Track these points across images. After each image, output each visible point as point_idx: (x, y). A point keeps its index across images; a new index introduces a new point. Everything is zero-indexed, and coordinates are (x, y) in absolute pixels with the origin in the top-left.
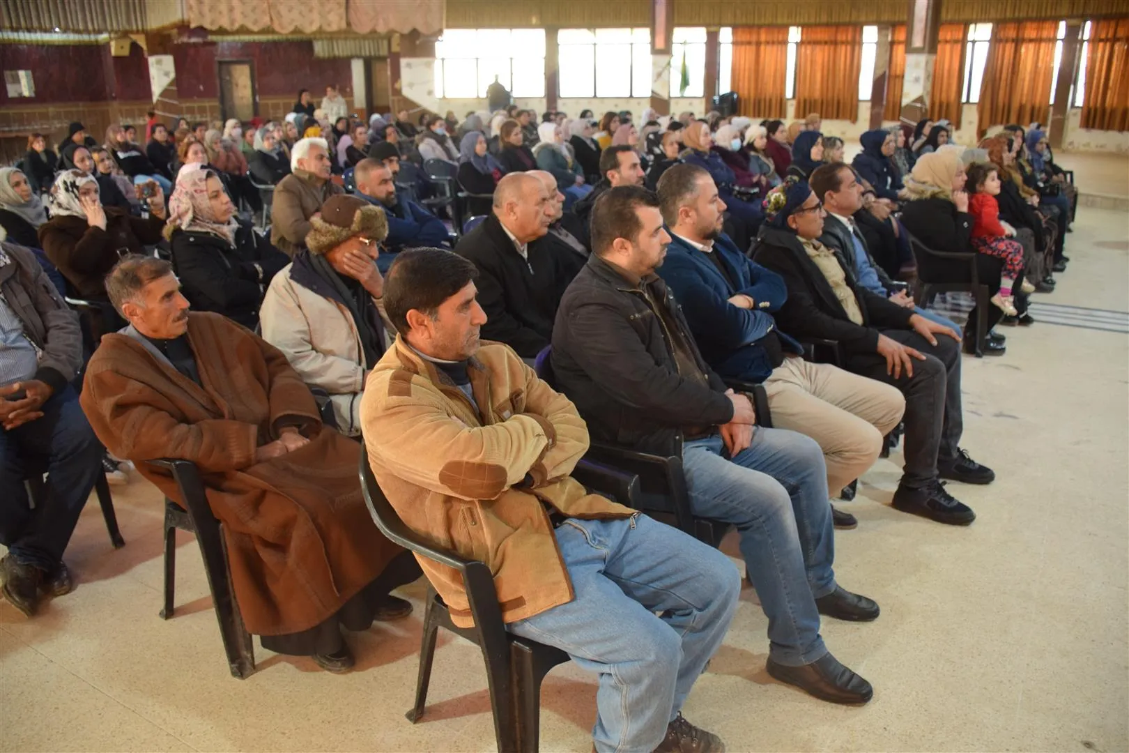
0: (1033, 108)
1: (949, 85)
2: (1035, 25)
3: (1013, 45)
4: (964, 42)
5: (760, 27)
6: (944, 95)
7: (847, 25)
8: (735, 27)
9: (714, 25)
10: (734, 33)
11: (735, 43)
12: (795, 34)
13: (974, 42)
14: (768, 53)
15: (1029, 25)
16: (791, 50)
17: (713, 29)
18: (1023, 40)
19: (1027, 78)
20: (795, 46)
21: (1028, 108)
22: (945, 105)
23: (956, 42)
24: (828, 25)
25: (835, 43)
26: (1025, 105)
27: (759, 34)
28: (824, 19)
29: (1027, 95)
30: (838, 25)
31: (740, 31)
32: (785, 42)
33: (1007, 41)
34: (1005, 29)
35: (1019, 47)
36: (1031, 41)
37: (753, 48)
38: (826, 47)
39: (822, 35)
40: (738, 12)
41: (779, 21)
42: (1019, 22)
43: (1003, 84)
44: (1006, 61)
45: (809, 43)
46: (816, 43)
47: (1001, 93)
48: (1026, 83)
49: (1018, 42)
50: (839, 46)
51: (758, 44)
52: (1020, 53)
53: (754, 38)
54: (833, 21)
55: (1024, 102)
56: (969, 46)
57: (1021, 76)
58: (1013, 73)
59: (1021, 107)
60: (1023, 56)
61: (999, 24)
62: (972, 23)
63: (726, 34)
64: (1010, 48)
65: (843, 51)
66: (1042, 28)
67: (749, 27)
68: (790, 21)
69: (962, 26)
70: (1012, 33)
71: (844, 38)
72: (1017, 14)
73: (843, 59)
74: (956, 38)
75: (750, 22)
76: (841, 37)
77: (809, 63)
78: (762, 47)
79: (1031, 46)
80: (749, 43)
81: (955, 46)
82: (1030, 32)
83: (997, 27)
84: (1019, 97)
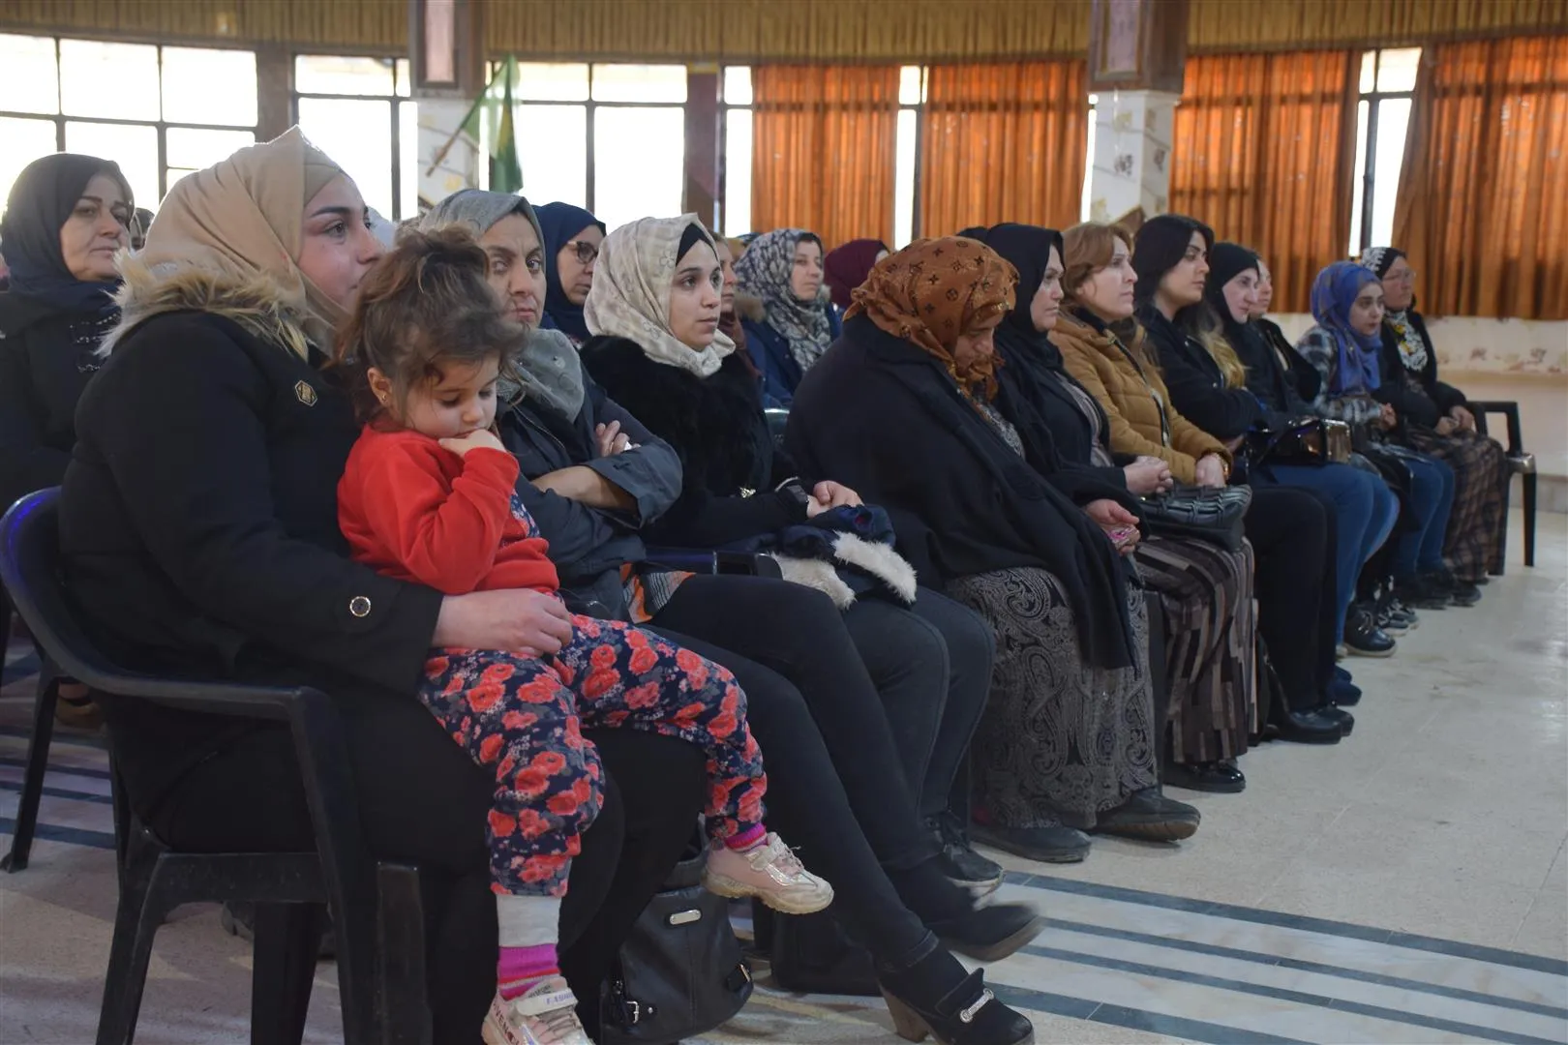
0: (1540, 268)
1: (1313, 214)
2: (1536, 47)
3: (1479, 101)
4: (1347, 97)
5: (824, 64)
6: (1300, 239)
7: (1045, 59)
8: (759, 66)
9: (708, 58)
10: (756, 80)
11: (759, 107)
12: (912, 85)
13: (1374, 98)
14: (846, 133)
15: (1519, 47)
16: (906, 125)
17: (702, 68)
18: (1506, 89)
19: (1521, 188)
20: (912, 115)
21: (1527, 269)
22: (1303, 264)
23: (1326, 98)
24: (994, 60)
25: (1017, 107)
26: (1518, 261)
27: (822, 83)
28: (986, 45)
29: (1522, 234)
30: (1022, 60)
31: (773, 72)
32: (889, 106)
33: (1462, 91)
34: (1454, 61)
35: (1494, 108)
36: (1526, 89)
37: (808, 119)
38: (994, 118)
39: (983, 85)
40: (767, 23)
41: (873, 49)
42: (1493, 42)
43: (1455, 206)
44: (1460, 146)
45: (950, 107)
46: (971, 107)
47: (1453, 229)
48: (1519, 201)
49: (1491, 93)
50: (1026, 118)
51: (821, 109)
52: (1500, 120)
53: (810, 95)
54: (1010, 48)
55: (1514, 253)
56: (1363, 107)
57: (1503, 183)
58: (1481, 176)
59: (1508, 268)
60: (1506, 133)
61: (1438, 48)
62: (1368, 49)
63: (738, 84)
64: (1469, 110)
65: (1038, 128)
66: (1556, 55)
67: (796, 64)
68: (900, 51)
69: (1342, 58)
70: (1474, 71)
71: (1039, 96)
72: (1484, 21)
73: (1036, 148)
74: (1328, 88)
75: (797, 49)
76: (1032, 92)
77: (950, 162)
78: (832, 118)
79: (1528, 103)
80: (798, 107)
81: (1326, 109)
82: (1524, 66)
83: (1435, 56)
84: (1500, 243)
